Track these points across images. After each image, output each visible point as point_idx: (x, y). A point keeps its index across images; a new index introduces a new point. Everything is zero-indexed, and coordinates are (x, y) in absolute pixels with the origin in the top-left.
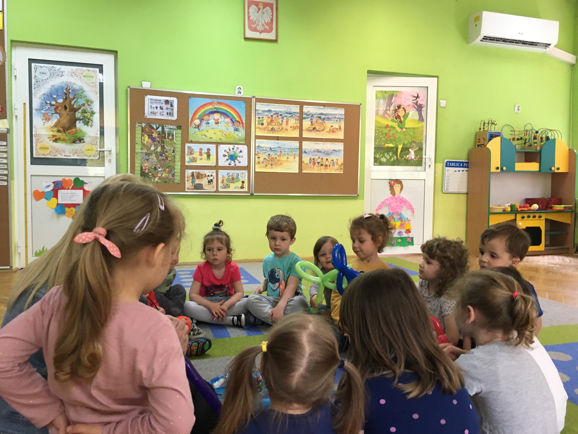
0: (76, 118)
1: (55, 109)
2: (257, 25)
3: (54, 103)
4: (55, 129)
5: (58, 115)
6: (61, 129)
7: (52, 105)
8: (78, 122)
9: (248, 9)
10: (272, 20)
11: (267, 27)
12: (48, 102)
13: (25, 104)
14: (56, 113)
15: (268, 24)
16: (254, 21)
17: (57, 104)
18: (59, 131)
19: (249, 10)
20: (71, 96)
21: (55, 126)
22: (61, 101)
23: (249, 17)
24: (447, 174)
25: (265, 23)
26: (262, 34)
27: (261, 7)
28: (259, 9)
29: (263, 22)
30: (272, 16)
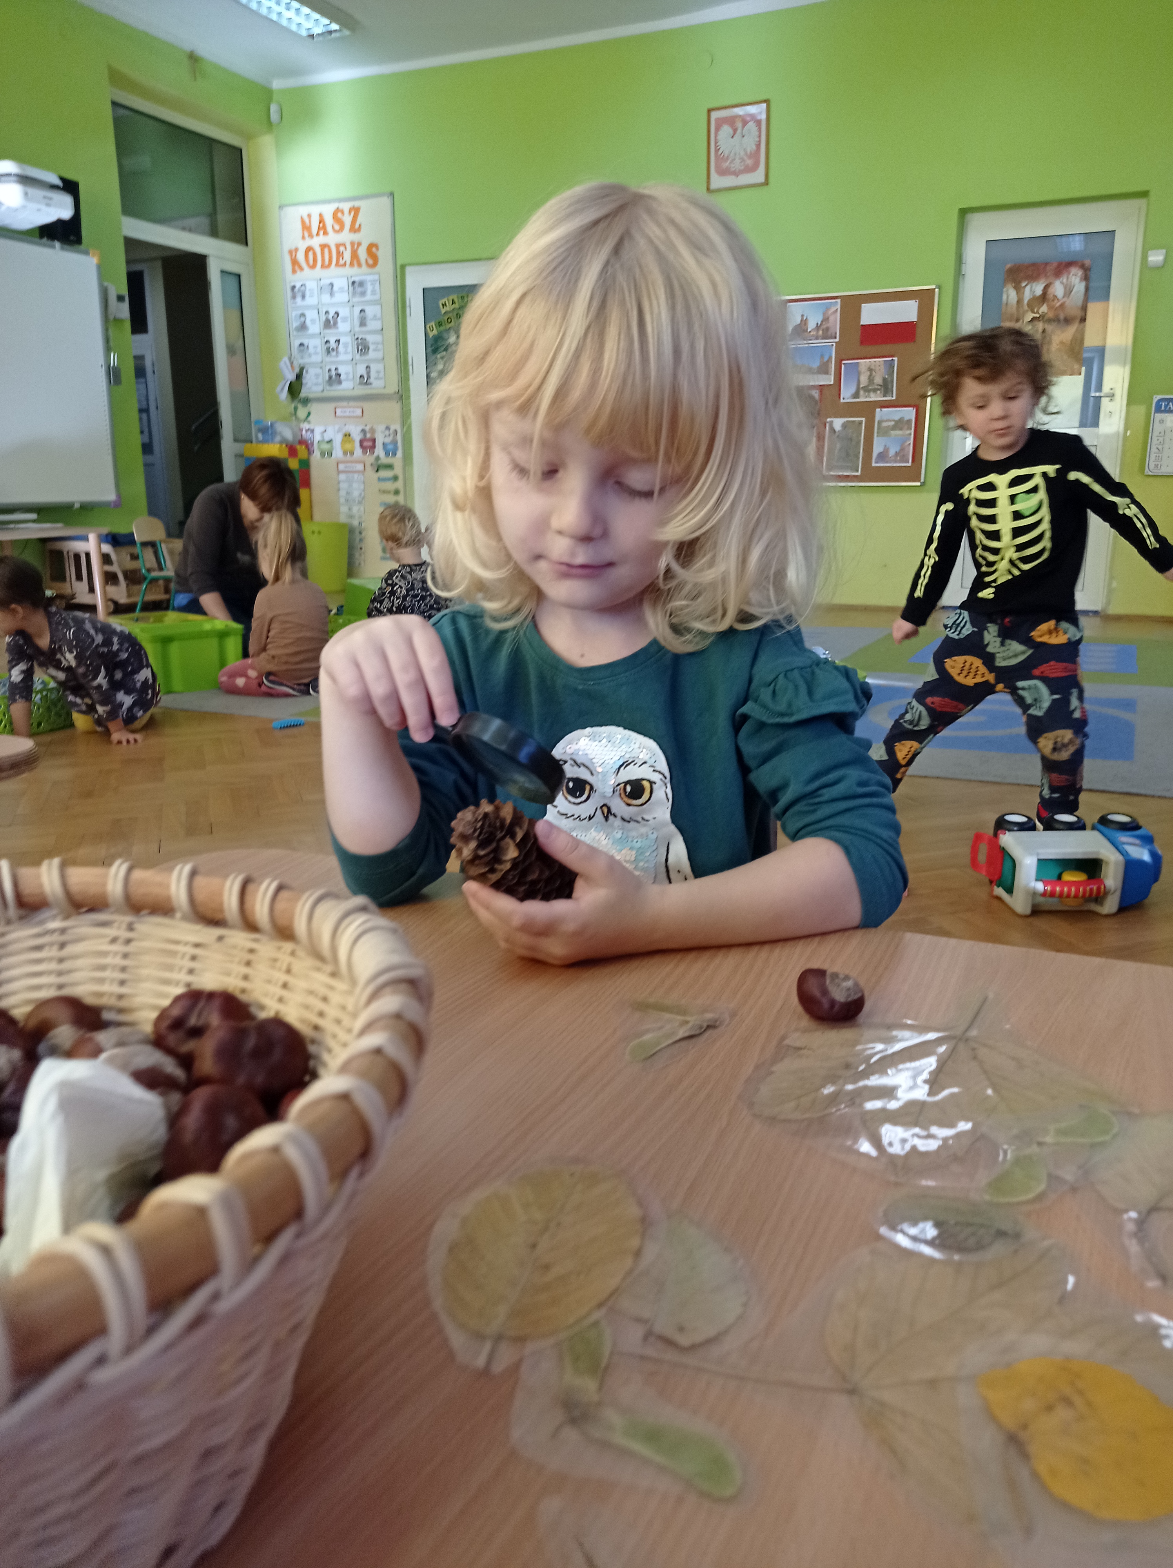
2: (732, 162)
9: (716, 136)
10: (758, 146)
11: (749, 162)
15: (751, 156)
16: (726, 155)
19: (719, 137)
23: (717, 151)
24: (1158, 428)
25: (746, 154)
26: (740, 177)
27: (739, 125)
28: (735, 131)
29: (742, 153)
30: (760, 136)
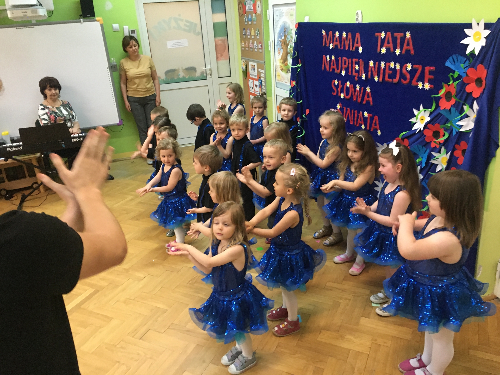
0: (288, 53)
1: (282, 44)
3: (281, 39)
4: (281, 61)
5: (282, 49)
6: (283, 61)
7: (281, 42)
8: (288, 55)
12: (279, 39)
13: (273, 41)
14: (282, 48)
17: (282, 41)
18: (282, 63)
20: (286, 34)
21: (281, 58)
22: (283, 38)
